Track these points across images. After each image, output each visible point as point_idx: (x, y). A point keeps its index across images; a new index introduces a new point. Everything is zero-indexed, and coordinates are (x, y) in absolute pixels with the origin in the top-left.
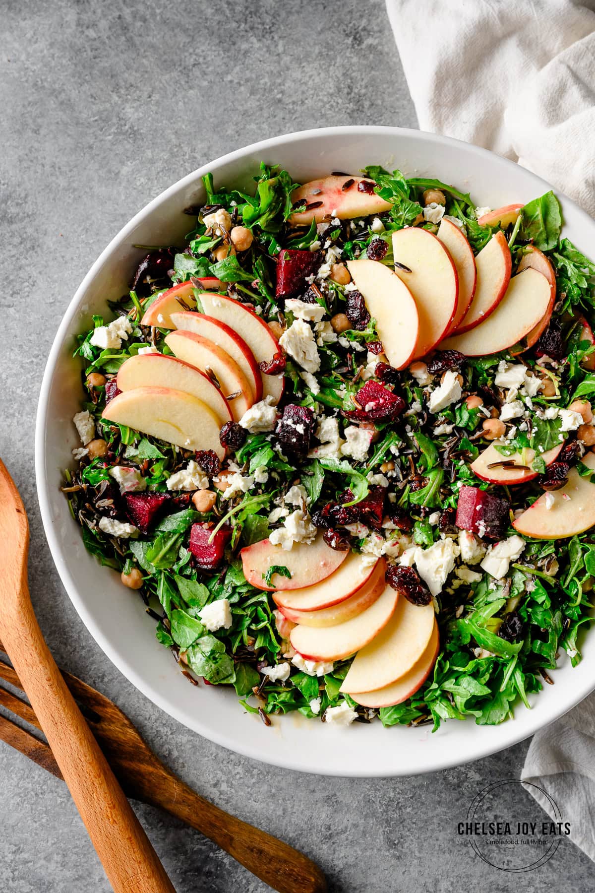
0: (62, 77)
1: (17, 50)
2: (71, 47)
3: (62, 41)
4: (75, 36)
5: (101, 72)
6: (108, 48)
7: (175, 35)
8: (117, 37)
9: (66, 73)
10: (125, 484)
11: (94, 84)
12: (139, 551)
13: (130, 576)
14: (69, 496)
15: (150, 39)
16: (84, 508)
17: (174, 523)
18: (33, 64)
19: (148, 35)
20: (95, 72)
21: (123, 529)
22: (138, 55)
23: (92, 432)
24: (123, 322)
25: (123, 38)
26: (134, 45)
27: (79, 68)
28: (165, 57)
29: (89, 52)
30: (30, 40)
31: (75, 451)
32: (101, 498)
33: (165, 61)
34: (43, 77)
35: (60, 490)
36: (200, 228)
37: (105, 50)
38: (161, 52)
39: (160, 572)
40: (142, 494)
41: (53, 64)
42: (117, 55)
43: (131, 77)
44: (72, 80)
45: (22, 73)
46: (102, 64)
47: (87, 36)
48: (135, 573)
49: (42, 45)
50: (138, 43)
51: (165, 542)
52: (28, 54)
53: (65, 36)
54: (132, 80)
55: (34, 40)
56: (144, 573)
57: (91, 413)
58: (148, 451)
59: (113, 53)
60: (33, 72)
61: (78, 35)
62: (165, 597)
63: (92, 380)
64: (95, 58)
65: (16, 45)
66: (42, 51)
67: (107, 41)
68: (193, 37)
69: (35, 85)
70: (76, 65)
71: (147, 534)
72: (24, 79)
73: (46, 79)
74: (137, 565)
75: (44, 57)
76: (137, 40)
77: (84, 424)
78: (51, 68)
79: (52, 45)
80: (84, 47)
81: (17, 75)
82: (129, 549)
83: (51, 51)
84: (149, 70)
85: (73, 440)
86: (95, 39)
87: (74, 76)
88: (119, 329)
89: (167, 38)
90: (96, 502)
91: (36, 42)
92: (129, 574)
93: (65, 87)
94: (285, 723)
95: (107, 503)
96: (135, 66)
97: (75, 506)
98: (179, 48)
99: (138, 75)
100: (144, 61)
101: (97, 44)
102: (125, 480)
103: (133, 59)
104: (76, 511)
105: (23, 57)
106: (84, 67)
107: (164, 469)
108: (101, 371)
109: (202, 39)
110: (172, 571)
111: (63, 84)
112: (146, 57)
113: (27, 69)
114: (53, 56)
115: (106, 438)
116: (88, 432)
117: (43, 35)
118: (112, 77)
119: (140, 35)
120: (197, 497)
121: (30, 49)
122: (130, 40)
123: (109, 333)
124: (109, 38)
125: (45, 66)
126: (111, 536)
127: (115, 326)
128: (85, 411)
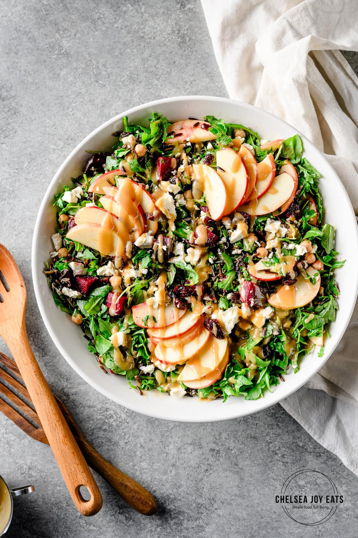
0: (30, 25)
1: (6, 11)
2: (34, 9)
3: (30, 6)
4: (36, 4)
5: (50, 22)
6: (53, 10)
7: (88, 3)
8: (58, 4)
9: (32, 23)
10: (76, 271)
11: (46, 28)
12: (81, 305)
13: (76, 317)
14: (48, 275)
15: (75, 5)
16: (55, 282)
17: (99, 292)
18: (15, 18)
19: (74, 3)
20: (47, 22)
21: (74, 294)
22: (69, 13)
23: (60, 244)
24: (79, 190)
25: (61, 5)
26: (67, 8)
27: (38, 21)
28: (84, 14)
29: (44, 12)
30: (13, 6)
31: (51, 254)
32: (63, 278)
33: (83, 16)
34: (20, 25)
35: (43, 272)
36: (120, 144)
37: (52, 11)
38: (81, 12)
39: (91, 316)
40: (84, 276)
41: (25, 18)
42: (58, 13)
43: (65, 25)
44: (35, 26)
45: (9, 23)
46: (50, 18)
47: (43, 3)
48: (79, 316)
49: (19, 8)
50: (69, 7)
51: (95, 301)
52: (12, 13)
53: (31, 3)
54: (66, 26)
55: (15, 6)
56: (83, 316)
57: (61, 234)
58: (88, 255)
59: (56, 13)
60: (15, 22)
61: (38, 3)
62: (93, 329)
63: (62, 218)
64: (47, 15)
65: (6, 8)
66: (19, 11)
67: (53, 6)
68: (98, 4)
69: (16, 29)
70: (37, 19)
71: (85, 297)
72: (10, 26)
73: (21, 26)
74: (80, 312)
75: (20, 14)
76: (69, 6)
77: (57, 239)
78: (24, 20)
79: (24, 8)
80: (41, 9)
81: (6, 24)
82: (76, 304)
83: (24, 11)
84: (75, 21)
85: (51, 248)
86: (47, 5)
87: (36, 25)
88: (77, 193)
89: (84, 4)
90: (61, 279)
91: (16, 7)
92: (75, 316)
93: (31, 30)
94: (150, 394)
95: (67, 280)
96: (68, 19)
97: (50, 281)
98: (91, 10)
99: (69, 24)
100: (73, 16)
101: (48, 7)
102: (76, 269)
103: (67, 16)
104: (51, 284)
105: (10, 15)
106: (41, 20)
107: (96, 265)
108: (67, 214)
109: (102, 5)
110: (97, 316)
111: (30, 29)
112: (73, 14)
113: (11, 20)
114: (25, 14)
115: (67, 247)
116: (58, 244)
117: (20, 3)
118: (56, 25)
119: (70, 3)
120: (111, 279)
121: (13, 10)
122: (65, 6)
123: (72, 195)
124: (54, 4)
125: (21, 19)
126: (68, 297)
127: (75, 191)
128: (57, 233)
